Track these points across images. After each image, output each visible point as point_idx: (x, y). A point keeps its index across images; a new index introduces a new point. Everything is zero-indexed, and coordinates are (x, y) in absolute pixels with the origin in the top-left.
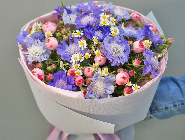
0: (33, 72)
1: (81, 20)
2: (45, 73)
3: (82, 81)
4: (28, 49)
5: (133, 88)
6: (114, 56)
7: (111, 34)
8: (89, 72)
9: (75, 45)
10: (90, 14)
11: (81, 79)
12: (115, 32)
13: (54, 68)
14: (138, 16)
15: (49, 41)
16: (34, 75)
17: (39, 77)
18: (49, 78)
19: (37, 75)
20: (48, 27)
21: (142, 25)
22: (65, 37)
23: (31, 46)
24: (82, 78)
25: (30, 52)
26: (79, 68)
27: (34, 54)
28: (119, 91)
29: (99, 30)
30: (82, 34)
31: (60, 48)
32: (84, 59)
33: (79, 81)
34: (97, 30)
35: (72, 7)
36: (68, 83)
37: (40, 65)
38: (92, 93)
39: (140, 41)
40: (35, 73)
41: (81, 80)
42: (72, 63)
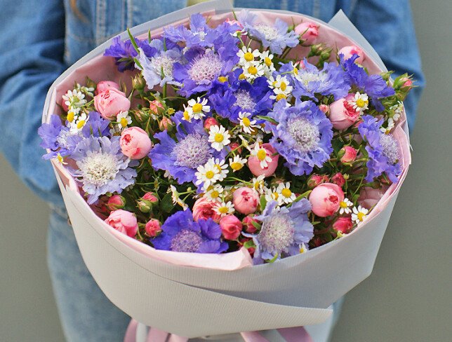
0: (112, 222)
1: (188, 72)
2: (139, 220)
3: (237, 227)
4: (78, 163)
5: (354, 217)
6: (300, 152)
7: (275, 95)
8: (246, 200)
9: (193, 139)
10: (207, 51)
11: (234, 223)
12: (283, 90)
13: (153, 202)
14: (313, 30)
15: (128, 141)
16: (114, 227)
17: (129, 232)
18: (153, 231)
19: (123, 229)
20: (113, 104)
21: (330, 52)
22: (165, 123)
23: (85, 155)
24: (235, 219)
25: (86, 172)
26: (221, 196)
27: (98, 174)
29: (241, 92)
30: (207, 109)
31: (159, 151)
32: (228, 171)
33: (232, 228)
34: (237, 92)
36: (206, 236)
37: (120, 200)
38: (264, 250)
39: (345, 100)
40: (117, 225)
41: (236, 224)
42: (201, 185)
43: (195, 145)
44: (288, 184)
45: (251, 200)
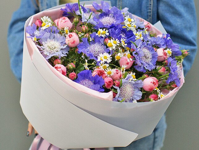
0: (56, 68)
4: (43, 43)
5: (159, 95)
8: (117, 73)
10: (110, 15)
12: (140, 37)
13: (74, 67)
15: (70, 37)
16: (57, 70)
17: (63, 73)
19: (61, 71)
20: (66, 23)
22: (87, 35)
23: (46, 40)
24: (111, 79)
28: (146, 95)
30: (108, 34)
32: (111, 60)
35: (84, 6)
42: (100, 62)
43: (99, 47)
44: (134, 74)
45: (119, 74)
